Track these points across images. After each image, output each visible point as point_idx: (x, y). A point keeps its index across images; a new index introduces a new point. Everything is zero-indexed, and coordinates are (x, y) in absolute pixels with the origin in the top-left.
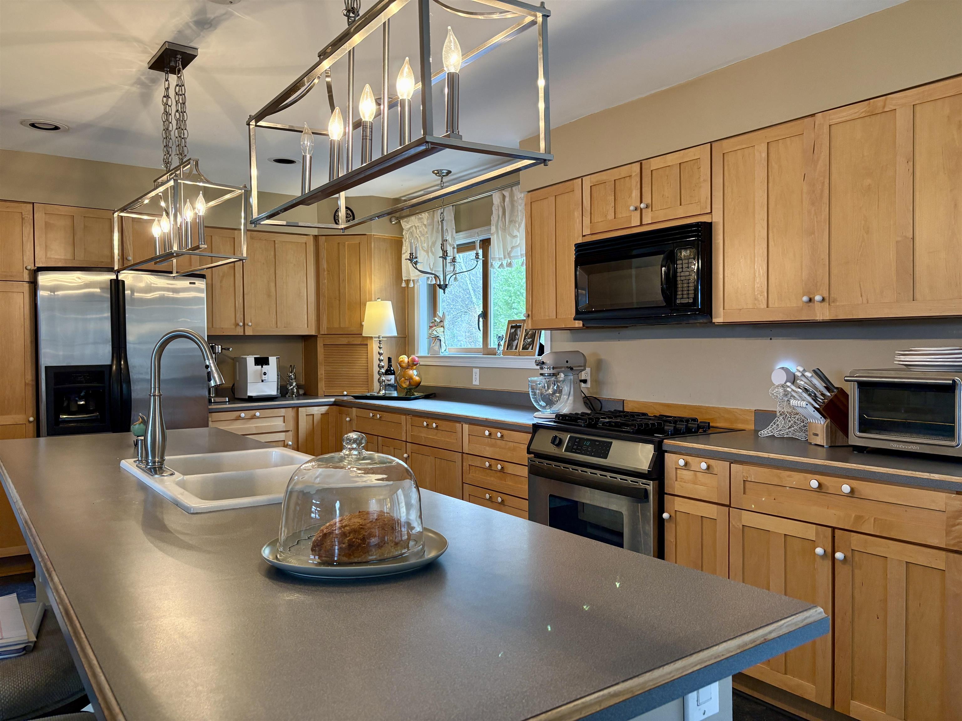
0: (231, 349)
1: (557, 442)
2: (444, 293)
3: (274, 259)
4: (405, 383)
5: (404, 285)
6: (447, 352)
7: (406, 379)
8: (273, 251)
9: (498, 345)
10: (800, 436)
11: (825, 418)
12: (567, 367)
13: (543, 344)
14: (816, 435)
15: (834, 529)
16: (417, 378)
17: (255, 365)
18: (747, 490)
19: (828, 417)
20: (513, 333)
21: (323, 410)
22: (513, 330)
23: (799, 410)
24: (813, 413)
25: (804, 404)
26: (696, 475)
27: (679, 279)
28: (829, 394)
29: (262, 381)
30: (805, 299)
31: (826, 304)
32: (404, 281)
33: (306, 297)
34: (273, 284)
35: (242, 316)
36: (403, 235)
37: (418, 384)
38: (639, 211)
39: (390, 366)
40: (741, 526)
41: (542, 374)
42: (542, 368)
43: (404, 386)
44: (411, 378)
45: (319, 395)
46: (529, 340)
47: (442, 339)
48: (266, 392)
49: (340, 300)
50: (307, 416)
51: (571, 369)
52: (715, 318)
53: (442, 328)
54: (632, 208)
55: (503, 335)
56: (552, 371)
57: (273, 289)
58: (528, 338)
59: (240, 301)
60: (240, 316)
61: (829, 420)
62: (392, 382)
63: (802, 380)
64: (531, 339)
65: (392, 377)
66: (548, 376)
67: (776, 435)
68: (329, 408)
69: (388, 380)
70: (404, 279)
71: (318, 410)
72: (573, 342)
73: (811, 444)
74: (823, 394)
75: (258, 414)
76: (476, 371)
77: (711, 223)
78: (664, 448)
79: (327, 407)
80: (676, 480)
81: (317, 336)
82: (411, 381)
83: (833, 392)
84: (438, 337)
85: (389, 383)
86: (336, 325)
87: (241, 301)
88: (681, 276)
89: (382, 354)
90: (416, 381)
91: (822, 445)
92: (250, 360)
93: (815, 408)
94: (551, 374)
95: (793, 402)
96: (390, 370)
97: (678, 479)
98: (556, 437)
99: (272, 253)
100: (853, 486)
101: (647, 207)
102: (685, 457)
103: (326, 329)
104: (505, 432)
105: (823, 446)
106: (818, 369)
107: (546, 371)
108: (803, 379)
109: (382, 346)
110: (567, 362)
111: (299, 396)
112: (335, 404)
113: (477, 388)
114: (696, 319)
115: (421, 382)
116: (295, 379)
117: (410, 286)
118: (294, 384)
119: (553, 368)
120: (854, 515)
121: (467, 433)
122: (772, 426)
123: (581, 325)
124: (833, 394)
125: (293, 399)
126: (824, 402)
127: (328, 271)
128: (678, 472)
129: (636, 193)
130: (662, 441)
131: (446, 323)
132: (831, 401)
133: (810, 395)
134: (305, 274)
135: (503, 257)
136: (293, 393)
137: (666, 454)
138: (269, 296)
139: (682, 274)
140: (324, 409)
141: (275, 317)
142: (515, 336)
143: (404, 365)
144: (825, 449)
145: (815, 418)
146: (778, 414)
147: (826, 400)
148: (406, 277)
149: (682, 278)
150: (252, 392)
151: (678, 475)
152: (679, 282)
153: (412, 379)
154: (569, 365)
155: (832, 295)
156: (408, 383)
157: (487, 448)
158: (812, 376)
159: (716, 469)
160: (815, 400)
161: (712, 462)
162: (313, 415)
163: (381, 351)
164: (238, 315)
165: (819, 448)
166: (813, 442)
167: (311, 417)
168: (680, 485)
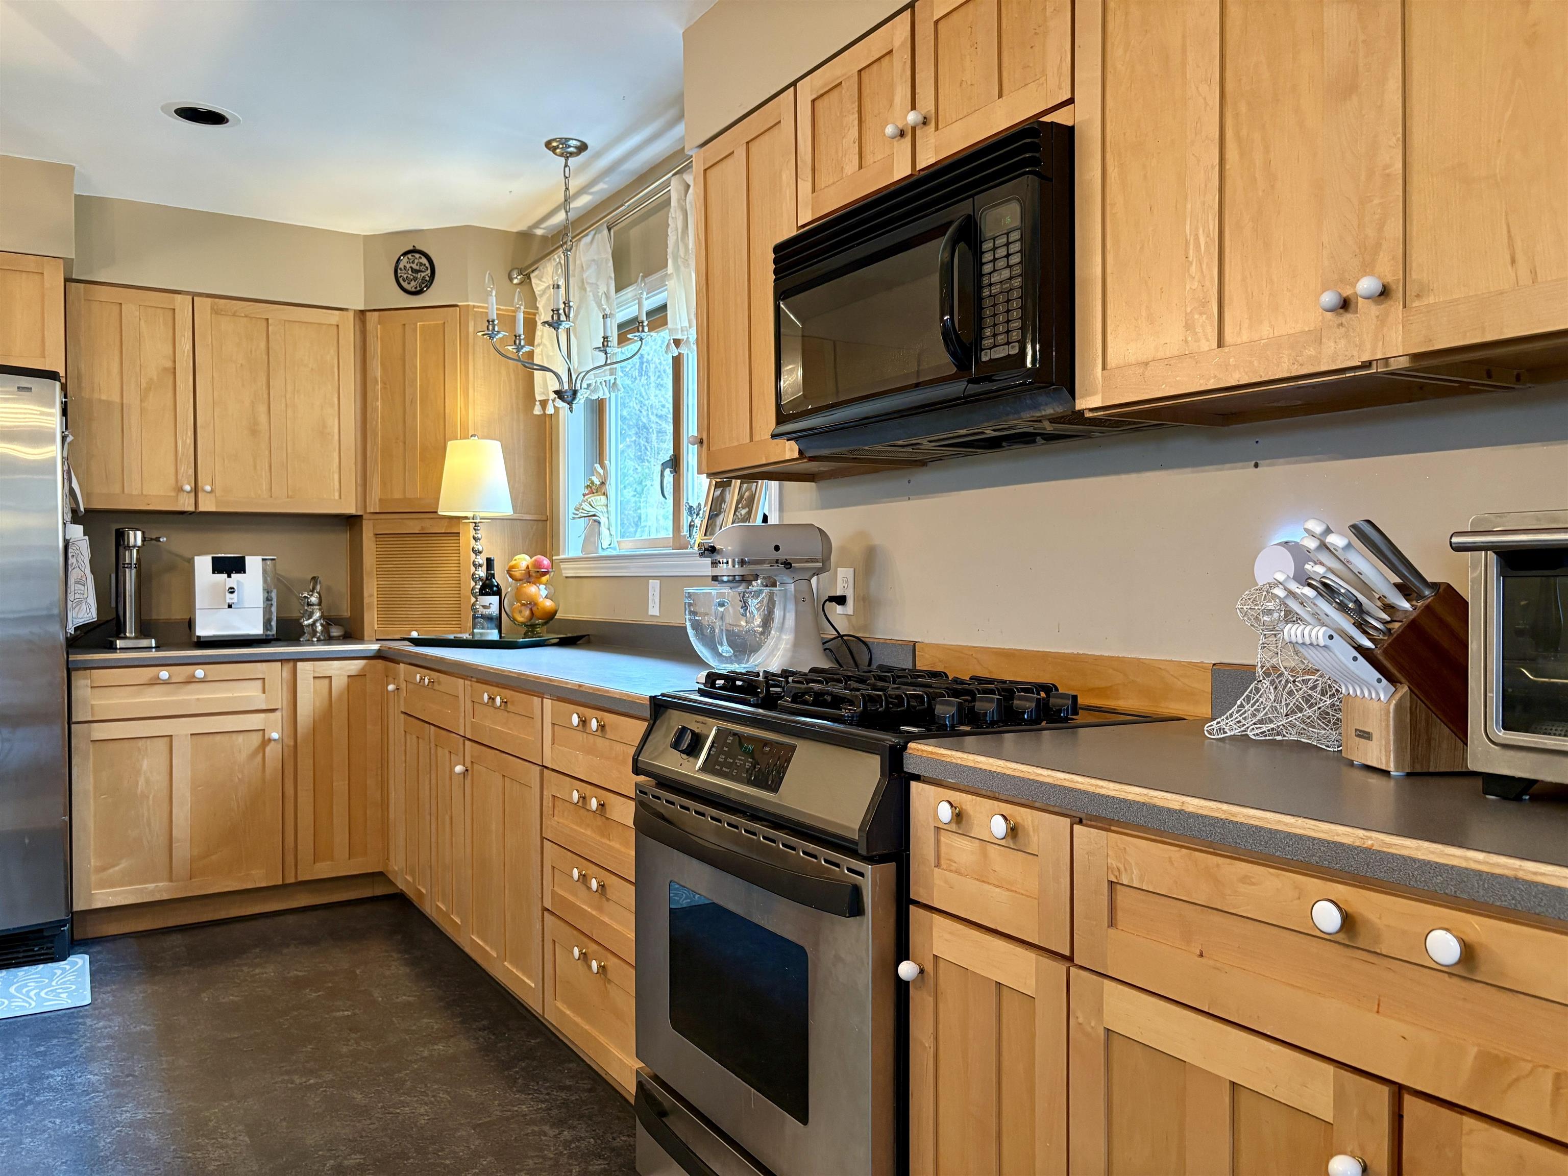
0: (163, 539)
1: (687, 739)
2: (571, 411)
3: (265, 357)
4: (520, 612)
5: (537, 410)
7: (523, 605)
8: (265, 339)
9: (690, 526)
10: (1320, 736)
11: (1392, 680)
12: (777, 562)
13: (767, 514)
14: (1365, 735)
15: (1399, 1091)
16: (548, 604)
17: (214, 573)
18: (1120, 915)
19: (1403, 680)
21: (353, 667)
22: (718, 492)
23: (1314, 658)
24: (1351, 665)
25: (1319, 634)
26: (985, 854)
27: (986, 293)
28: (1405, 605)
29: (230, 606)
30: (1329, 298)
31: (1395, 308)
32: (538, 403)
33: (336, 437)
34: (262, 409)
35: (191, 471)
36: (537, 308)
37: (550, 617)
38: (908, 138)
39: (490, 576)
40: (1101, 1032)
41: (715, 578)
43: (520, 619)
44: (532, 604)
45: (366, 638)
46: (744, 512)
47: (603, 520)
48: (239, 629)
49: (405, 443)
50: (317, 681)
51: (788, 565)
52: (1082, 397)
53: (603, 498)
54: (890, 130)
55: (699, 504)
56: (738, 570)
57: (263, 419)
58: (743, 508)
59: (188, 441)
60: (186, 470)
61: (1404, 689)
62: (494, 610)
63: (1321, 564)
64: (747, 510)
65: (495, 600)
66: (728, 581)
67: (1250, 734)
68: (366, 665)
69: (484, 607)
70: (538, 397)
71: (341, 668)
73: (1351, 763)
74: (1388, 608)
75: (200, 673)
76: (654, 585)
77: (1071, 130)
78: (910, 766)
79: (361, 663)
80: (938, 865)
81: (361, 516)
82: (534, 609)
83: (1420, 597)
84: (594, 515)
85: (487, 612)
86: (397, 495)
87: (190, 441)
88: (991, 285)
89: (480, 552)
90: (543, 609)
91: (1383, 767)
92: (203, 564)
93: (1359, 648)
94: (737, 578)
95: (1292, 632)
96: (491, 586)
97: (943, 862)
98: (684, 730)
99: (263, 345)
100: (1471, 937)
101: (924, 123)
102: (956, 796)
103: (378, 502)
104: (609, 718)
105: (1386, 773)
106: (1368, 522)
107: (724, 570)
108: (1324, 557)
109: (479, 536)
110: (777, 548)
111: (329, 639)
112: (379, 656)
113: (654, 622)
114: (1036, 407)
115: (555, 612)
116: (320, 604)
118: (317, 615)
119: (742, 563)
120: (1473, 1050)
122: (1242, 706)
123: (796, 455)
124: (1420, 604)
125: (312, 644)
126: (1389, 630)
127: (384, 383)
128: (942, 839)
129: (902, 93)
130: (905, 748)
131: (611, 488)
132: (1413, 626)
133: (1342, 607)
134: (337, 389)
136: (314, 632)
137: (914, 785)
138: (254, 432)
139: (995, 278)
140: (355, 666)
141: (268, 474)
142: (721, 505)
143: (517, 574)
144: (1392, 783)
145: (1361, 682)
146: (1259, 671)
147: (1397, 625)
148: (543, 393)
149: (995, 290)
150: (206, 628)
151: (943, 849)
152: (988, 302)
153: (536, 604)
154: (781, 555)
155: (1414, 275)
156: (527, 613)
158: (1349, 546)
159: (1034, 839)
160: (1361, 626)
161: (1024, 816)
162: (330, 677)
163: (479, 547)
164: (182, 470)
165: (1374, 780)
166: (1358, 760)
167: (326, 681)
168: (946, 882)
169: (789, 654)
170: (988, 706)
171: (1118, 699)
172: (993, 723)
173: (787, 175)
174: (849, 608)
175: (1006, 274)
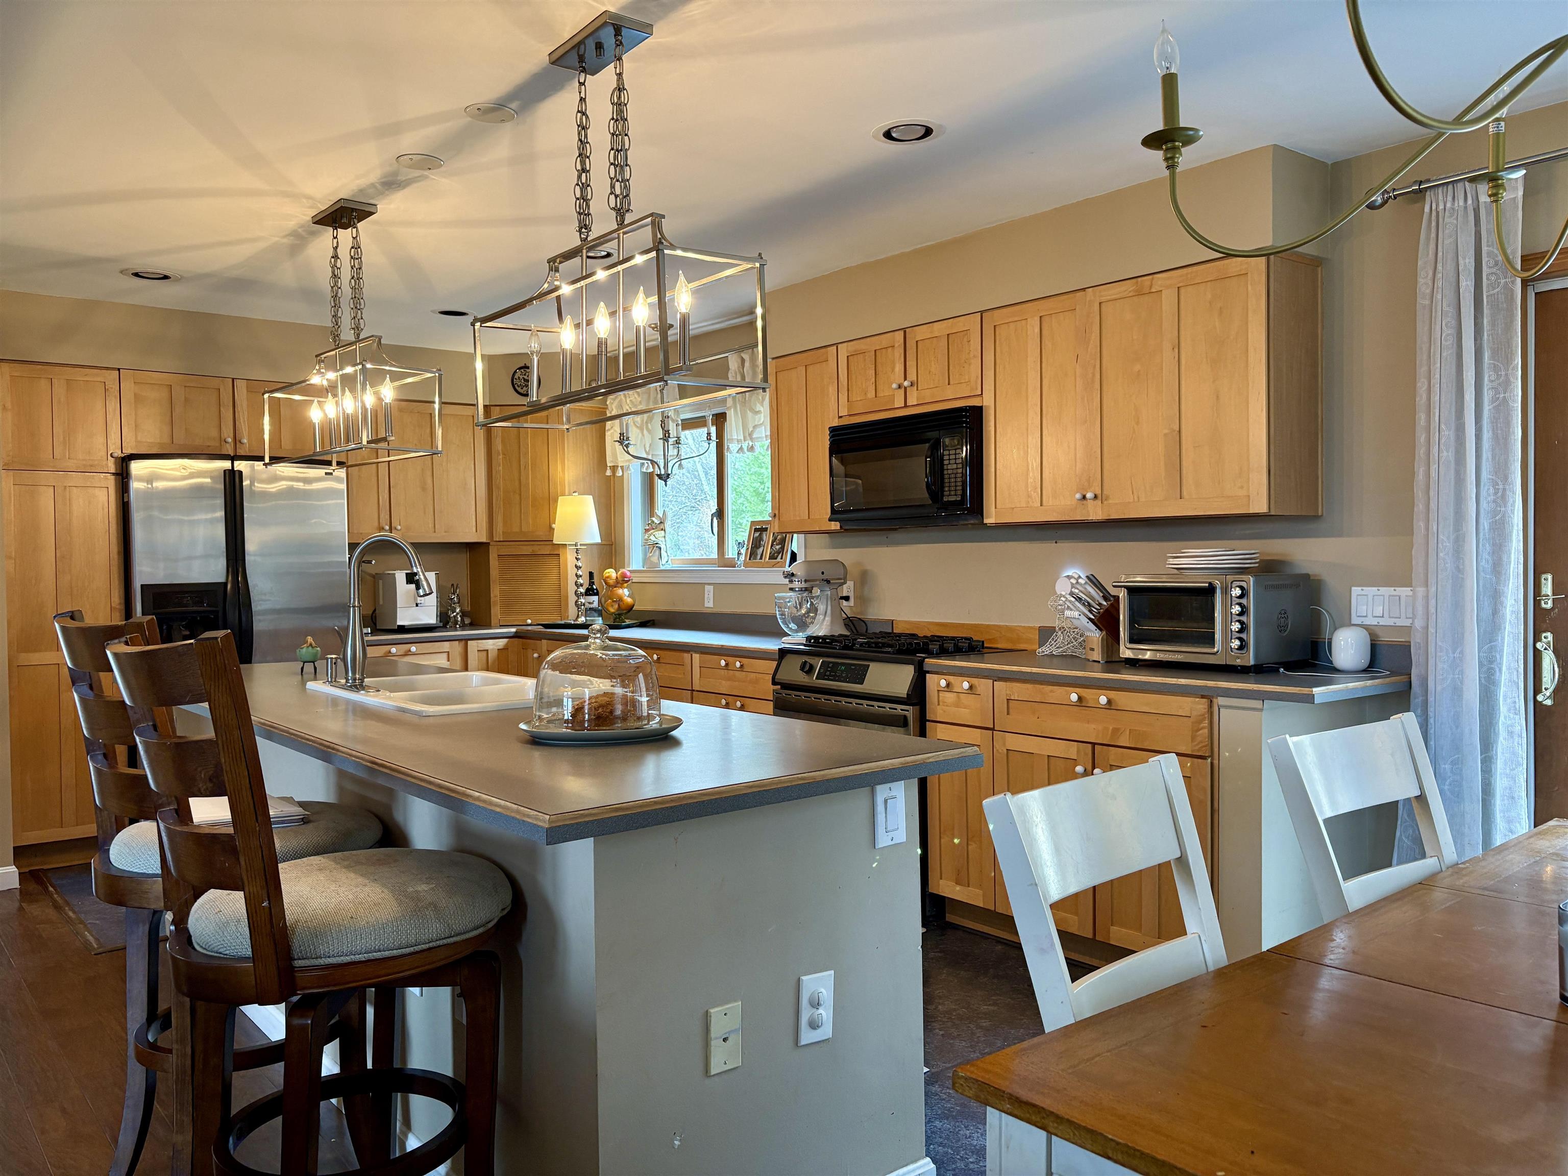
0: (373, 562)
1: (807, 668)
2: (666, 486)
3: (429, 439)
4: (612, 606)
5: (609, 473)
6: (669, 565)
7: (614, 601)
8: (429, 426)
9: (738, 553)
10: (1079, 652)
11: (1101, 630)
12: (823, 580)
13: (796, 551)
14: (1092, 649)
15: (1094, 744)
16: (629, 600)
17: (407, 584)
18: (1011, 711)
19: (1103, 629)
20: (757, 537)
21: (500, 644)
22: (757, 534)
23: (1076, 623)
24: (1086, 624)
25: (1076, 614)
26: (958, 697)
27: (945, 472)
28: (1105, 603)
29: (417, 605)
30: (1078, 496)
31: (1099, 502)
32: (608, 468)
33: (473, 491)
34: (429, 473)
35: (388, 517)
36: (607, 405)
37: (630, 608)
38: (903, 389)
39: (592, 583)
40: (1005, 751)
41: (791, 589)
42: (791, 581)
43: (612, 610)
44: (620, 600)
45: (492, 625)
46: (778, 547)
47: (663, 547)
48: (421, 620)
49: (520, 495)
50: (480, 653)
51: (828, 582)
52: (987, 518)
53: (663, 532)
54: (894, 386)
55: (744, 541)
56: (804, 585)
57: (429, 481)
58: (777, 545)
59: (385, 496)
60: (385, 516)
61: (1104, 633)
62: (595, 605)
63: (1078, 589)
64: (780, 546)
65: (595, 598)
66: (799, 591)
67: (1054, 653)
68: (508, 642)
69: (590, 603)
70: (609, 465)
71: (494, 644)
72: (833, 548)
73: (1089, 660)
74: (1100, 604)
75: (413, 649)
76: (709, 590)
77: (981, 408)
78: (926, 668)
79: (506, 640)
80: (939, 705)
81: (489, 543)
82: (621, 603)
83: (1110, 600)
84: (656, 544)
85: (591, 606)
86: (516, 529)
87: (387, 496)
88: (948, 469)
89: (580, 568)
90: (627, 603)
91: (1098, 660)
92: (400, 577)
93: (1090, 619)
94: (803, 589)
95: (1068, 613)
96: (592, 589)
97: (941, 703)
98: (806, 662)
99: (428, 430)
100: (1110, 697)
101: (911, 385)
102: (946, 677)
103: (501, 534)
104: (745, 661)
105: (1099, 662)
106: (1092, 575)
107: (797, 585)
108: (1078, 586)
109: (580, 557)
110: (823, 573)
111: (463, 627)
112: (516, 636)
113: (709, 611)
114: (966, 520)
115: (633, 606)
116: (459, 603)
117: (617, 475)
118: (458, 610)
119: (806, 581)
120: (1111, 728)
121: (698, 665)
122: (1051, 642)
123: (838, 528)
124: (1109, 603)
125: (456, 630)
126: (1099, 612)
127: (504, 454)
128: (940, 695)
129: (899, 368)
130: (924, 661)
131: (668, 525)
132: (1107, 611)
133: (1084, 604)
134: (473, 459)
135: (742, 438)
136: (456, 622)
137: (928, 675)
138: (424, 489)
139: (949, 467)
140: (502, 643)
141: (433, 517)
142: (760, 542)
143: (611, 582)
144: (1100, 665)
145: (1090, 631)
146: (1057, 629)
147: (1102, 610)
148: (612, 461)
149: (950, 472)
150: (404, 618)
151: (941, 698)
152: (946, 476)
153: (622, 601)
154: (824, 577)
155: (1105, 492)
156: (616, 606)
157: (724, 682)
158: (1086, 583)
159: (979, 689)
160: (1091, 611)
161: (975, 681)
162: (487, 650)
163: (579, 564)
164: (382, 516)
165: (1096, 664)
166: (1092, 658)
167: (485, 652)
168: (942, 710)
169: (829, 627)
170: (950, 646)
171: (998, 643)
172: (952, 652)
173: (832, 390)
174: (852, 602)
175: (955, 466)
